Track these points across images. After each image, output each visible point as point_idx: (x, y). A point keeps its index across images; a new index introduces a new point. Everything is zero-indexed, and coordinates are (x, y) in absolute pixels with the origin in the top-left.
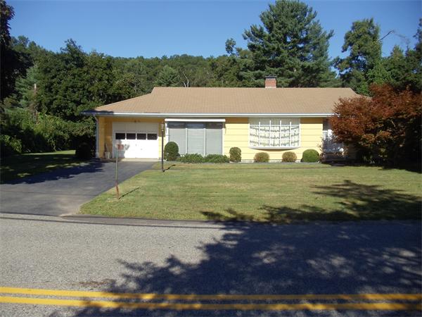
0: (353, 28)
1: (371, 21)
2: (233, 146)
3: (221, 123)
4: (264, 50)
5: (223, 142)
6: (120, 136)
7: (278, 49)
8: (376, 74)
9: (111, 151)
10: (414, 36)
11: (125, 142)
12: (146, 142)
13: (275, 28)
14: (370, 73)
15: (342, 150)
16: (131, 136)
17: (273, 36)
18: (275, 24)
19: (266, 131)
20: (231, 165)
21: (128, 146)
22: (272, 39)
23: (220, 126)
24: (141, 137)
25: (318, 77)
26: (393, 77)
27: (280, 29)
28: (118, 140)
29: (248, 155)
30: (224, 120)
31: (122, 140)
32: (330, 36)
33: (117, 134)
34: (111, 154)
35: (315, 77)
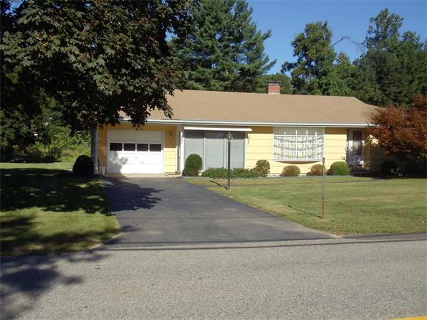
0: (307, 30)
1: (325, 25)
2: (260, 159)
3: (244, 132)
4: (195, 47)
5: (246, 154)
6: (116, 147)
7: (213, 46)
8: (331, 82)
9: (105, 165)
10: (362, 44)
11: (122, 154)
12: (149, 154)
13: (207, 23)
14: (324, 81)
15: (362, 162)
16: (130, 147)
17: (206, 32)
18: (207, 18)
19: (291, 142)
20: (259, 180)
21: (127, 160)
22: (204, 34)
23: (242, 135)
24: (142, 147)
25: (254, 81)
26: (349, 85)
27: (212, 23)
28: (113, 151)
29: (276, 169)
30: (250, 130)
31: (118, 152)
32: (267, 36)
33: (111, 144)
34: (106, 169)
35: (250, 81)
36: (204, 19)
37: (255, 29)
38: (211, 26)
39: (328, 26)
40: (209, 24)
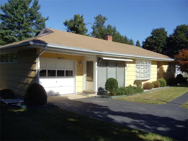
30: (132, 60)
36: (18, 6)
37: (41, 15)
38: (21, 10)
39: (83, 17)
40: (20, 9)
